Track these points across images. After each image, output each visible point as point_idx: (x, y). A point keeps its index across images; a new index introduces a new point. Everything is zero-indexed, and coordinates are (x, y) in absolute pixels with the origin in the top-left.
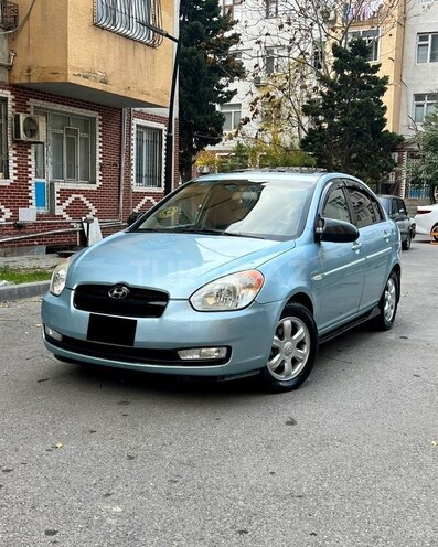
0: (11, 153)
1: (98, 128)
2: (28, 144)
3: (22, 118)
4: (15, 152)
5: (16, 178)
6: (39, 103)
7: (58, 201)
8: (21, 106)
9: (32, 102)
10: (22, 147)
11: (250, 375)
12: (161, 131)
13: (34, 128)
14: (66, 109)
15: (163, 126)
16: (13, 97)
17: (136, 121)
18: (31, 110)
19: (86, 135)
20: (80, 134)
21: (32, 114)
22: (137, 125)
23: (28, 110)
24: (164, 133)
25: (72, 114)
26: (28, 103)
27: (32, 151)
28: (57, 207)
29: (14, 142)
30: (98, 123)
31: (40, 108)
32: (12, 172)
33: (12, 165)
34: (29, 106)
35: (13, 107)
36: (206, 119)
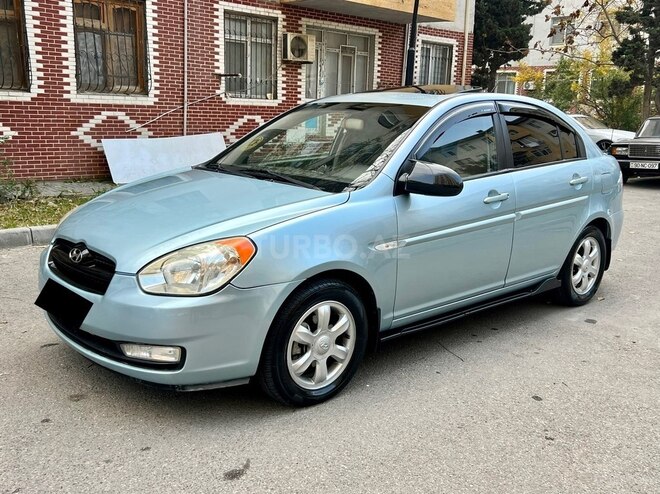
0: (281, 72)
1: (377, 46)
2: (299, 65)
3: (290, 37)
4: (284, 72)
5: (284, 98)
6: (312, 22)
7: (330, 123)
8: (292, 26)
9: (304, 21)
10: (292, 67)
11: (230, 385)
12: (451, 47)
13: (303, 47)
14: (341, 27)
15: (453, 42)
16: (284, 16)
17: (421, 37)
18: (303, 30)
19: (363, 54)
20: (358, 53)
21: (304, 33)
22: (423, 42)
23: (300, 29)
24: (455, 48)
25: (349, 32)
26: (300, 22)
27: (303, 70)
28: (327, 128)
29: (283, 62)
30: (378, 40)
31: (314, 27)
32: (280, 92)
33: (280, 85)
34: (301, 26)
35: (284, 27)
36: (507, 32)
